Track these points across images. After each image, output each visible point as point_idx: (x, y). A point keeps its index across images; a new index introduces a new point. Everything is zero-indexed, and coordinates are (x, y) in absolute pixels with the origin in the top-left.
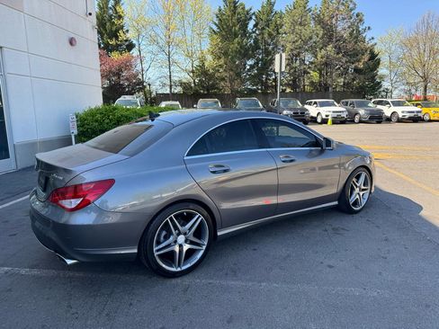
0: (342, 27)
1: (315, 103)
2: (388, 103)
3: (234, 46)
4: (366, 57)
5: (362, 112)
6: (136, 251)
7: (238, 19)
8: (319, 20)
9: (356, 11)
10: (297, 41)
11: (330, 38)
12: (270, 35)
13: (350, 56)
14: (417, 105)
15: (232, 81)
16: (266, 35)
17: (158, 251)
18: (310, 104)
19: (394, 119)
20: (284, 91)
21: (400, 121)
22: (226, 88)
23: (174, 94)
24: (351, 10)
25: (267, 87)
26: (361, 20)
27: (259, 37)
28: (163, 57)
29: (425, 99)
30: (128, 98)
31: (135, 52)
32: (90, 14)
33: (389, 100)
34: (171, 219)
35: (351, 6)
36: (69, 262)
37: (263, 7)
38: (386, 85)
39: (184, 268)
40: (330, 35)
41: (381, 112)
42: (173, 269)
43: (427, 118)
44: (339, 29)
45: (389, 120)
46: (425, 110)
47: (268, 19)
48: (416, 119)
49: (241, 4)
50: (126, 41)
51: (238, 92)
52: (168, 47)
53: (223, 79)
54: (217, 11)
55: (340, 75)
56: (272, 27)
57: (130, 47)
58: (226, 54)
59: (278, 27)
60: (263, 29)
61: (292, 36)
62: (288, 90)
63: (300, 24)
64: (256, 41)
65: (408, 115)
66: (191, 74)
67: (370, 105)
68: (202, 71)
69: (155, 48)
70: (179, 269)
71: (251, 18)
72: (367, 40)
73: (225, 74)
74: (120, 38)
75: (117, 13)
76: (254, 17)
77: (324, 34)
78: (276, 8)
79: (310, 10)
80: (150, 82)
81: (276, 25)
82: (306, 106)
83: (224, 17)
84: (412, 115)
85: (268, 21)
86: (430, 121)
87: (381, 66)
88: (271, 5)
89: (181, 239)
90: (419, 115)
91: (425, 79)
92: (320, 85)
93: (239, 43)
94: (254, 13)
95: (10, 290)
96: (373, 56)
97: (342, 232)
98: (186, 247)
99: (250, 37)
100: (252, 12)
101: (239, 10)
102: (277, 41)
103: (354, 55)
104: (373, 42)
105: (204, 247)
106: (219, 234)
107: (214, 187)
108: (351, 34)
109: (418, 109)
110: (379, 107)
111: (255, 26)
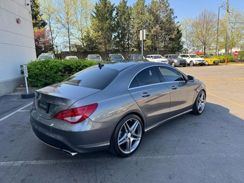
0: (162, 16)
1: (152, 57)
2: (188, 56)
3: (106, 25)
4: (176, 32)
5: (176, 61)
6: (109, 144)
7: (108, 10)
8: (151, 12)
9: (170, 8)
10: (140, 23)
11: (157, 21)
12: (125, 19)
13: (167, 31)
14: (202, 57)
15: (105, 45)
16: (123, 20)
17: (120, 143)
18: (149, 57)
19: (191, 64)
20: (133, 50)
21: (194, 65)
22: (102, 48)
23: (72, 52)
24: (167, 7)
25: (124, 48)
26: (172, 13)
27: (120, 20)
28: (64, 30)
29: (205, 54)
30: (46, 54)
31: (47, 27)
32: (28, 5)
33: (189, 55)
34: (125, 124)
35: (167, 5)
36: (73, 154)
37: (120, 4)
38: (185, 46)
39: (131, 151)
40: (157, 20)
41: (185, 61)
42: (126, 153)
43: (207, 63)
44: (161, 17)
45: (189, 65)
46: (206, 59)
47: (124, 10)
48: (202, 64)
49: (109, 2)
50: (41, 21)
51: (109, 51)
52: (67, 25)
53: (101, 43)
54: (95, 5)
55: (162, 42)
56: (126, 15)
57: (44, 24)
58: (102, 29)
59: (129, 15)
60: (121, 16)
61: (138, 20)
62: (135, 50)
63: (141, 14)
64: (118, 23)
65: (198, 62)
66: (81, 41)
67: (179, 57)
68: (88, 39)
69: (59, 25)
70: (129, 152)
71: (114, 10)
72: (175, 23)
73: (101, 41)
74: (38, 19)
75: (35, 4)
76: (116, 9)
77: (154, 20)
78: (128, 5)
79: (146, 6)
80: (57, 45)
81: (129, 14)
82: (147, 59)
83: (100, 9)
84: (200, 62)
85: (124, 11)
86: (208, 65)
87: (182, 37)
88: (125, 3)
89: (129, 135)
90: (204, 62)
91: (205, 44)
92: (152, 47)
93: (109, 23)
94: (115, 7)
95: (31, 175)
96: (179, 32)
97: (198, 125)
98: (132, 139)
99: (114, 20)
100: (115, 6)
101: (108, 5)
102: (129, 22)
103: (169, 31)
104: (179, 24)
105: (140, 139)
106: (145, 131)
107: (144, 105)
108: (167, 20)
109: (202, 59)
110: (184, 58)
111: (117, 14)
